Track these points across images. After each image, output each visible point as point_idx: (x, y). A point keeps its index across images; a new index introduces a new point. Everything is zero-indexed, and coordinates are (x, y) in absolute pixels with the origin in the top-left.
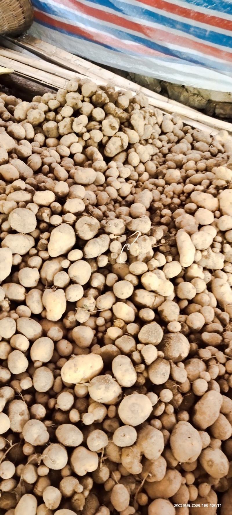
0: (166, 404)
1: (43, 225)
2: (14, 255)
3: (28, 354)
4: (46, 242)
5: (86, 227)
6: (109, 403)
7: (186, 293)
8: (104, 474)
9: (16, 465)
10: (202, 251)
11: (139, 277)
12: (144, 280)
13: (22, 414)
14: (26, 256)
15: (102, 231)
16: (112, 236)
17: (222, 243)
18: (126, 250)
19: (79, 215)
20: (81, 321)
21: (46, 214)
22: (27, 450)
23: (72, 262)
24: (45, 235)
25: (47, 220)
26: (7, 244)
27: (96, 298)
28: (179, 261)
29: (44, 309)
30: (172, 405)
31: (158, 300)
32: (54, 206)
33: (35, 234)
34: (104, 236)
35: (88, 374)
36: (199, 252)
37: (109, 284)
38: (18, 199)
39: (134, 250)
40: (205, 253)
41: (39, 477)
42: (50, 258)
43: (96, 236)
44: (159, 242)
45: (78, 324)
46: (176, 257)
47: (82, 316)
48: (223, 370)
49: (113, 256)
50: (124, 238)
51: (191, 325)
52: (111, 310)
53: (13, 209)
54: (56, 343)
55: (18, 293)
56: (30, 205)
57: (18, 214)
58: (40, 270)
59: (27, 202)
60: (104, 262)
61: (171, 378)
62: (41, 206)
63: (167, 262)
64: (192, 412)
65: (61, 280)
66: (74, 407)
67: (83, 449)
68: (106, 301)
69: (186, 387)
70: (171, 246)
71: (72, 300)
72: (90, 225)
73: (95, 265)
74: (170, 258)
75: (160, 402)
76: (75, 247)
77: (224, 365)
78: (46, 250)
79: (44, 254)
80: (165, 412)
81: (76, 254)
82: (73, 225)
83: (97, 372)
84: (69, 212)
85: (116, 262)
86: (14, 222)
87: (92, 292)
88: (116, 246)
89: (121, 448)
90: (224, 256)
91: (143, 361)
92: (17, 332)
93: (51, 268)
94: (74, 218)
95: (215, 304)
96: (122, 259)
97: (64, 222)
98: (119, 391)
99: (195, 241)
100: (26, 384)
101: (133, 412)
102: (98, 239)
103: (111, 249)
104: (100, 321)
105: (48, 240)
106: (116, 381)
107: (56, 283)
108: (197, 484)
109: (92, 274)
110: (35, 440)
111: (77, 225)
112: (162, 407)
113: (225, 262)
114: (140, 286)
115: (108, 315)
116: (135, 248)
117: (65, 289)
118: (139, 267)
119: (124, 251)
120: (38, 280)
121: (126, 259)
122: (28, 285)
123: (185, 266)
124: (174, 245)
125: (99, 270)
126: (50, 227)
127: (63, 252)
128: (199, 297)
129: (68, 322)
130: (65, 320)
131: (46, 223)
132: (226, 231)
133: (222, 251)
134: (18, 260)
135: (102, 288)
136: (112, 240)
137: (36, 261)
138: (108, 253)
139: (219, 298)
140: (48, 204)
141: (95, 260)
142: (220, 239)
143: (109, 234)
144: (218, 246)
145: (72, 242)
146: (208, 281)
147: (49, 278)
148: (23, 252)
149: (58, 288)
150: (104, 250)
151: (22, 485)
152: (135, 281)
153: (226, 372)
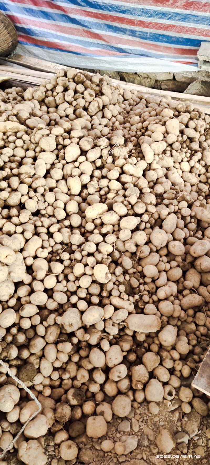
0: (146, 223)
1: (60, 147)
2: (46, 164)
3: (65, 209)
4: (63, 155)
5: (86, 142)
6: (114, 224)
7: (151, 177)
8: (117, 254)
9: (70, 254)
10: (158, 155)
11: (122, 168)
12: (125, 168)
13: (68, 232)
14: (53, 164)
15: (95, 146)
16: (102, 147)
17: (171, 151)
18: (111, 154)
19: (80, 138)
20: (91, 193)
21: (60, 139)
22: (74, 247)
23: (80, 163)
24: (62, 151)
25: (62, 143)
26: (41, 157)
27: (98, 182)
28: (145, 160)
29: (69, 190)
30: (149, 223)
31: (135, 179)
32: (65, 135)
33: (56, 152)
34: (97, 148)
35: (101, 212)
36: (156, 156)
37: (104, 174)
38: (43, 134)
39: (117, 151)
40: (161, 156)
41: (83, 256)
42: (67, 163)
43: (92, 148)
44: (131, 151)
45: (89, 194)
46: (143, 158)
47: (91, 190)
48: (177, 208)
49: (104, 158)
50: (109, 148)
51: (156, 192)
52: (108, 187)
53: (41, 138)
54: (79, 204)
55: (52, 183)
56: (50, 135)
57: (45, 140)
58: (63, 169)
59: (48, 135)
60: (99, 163)
61: (147, 211)
62: (57, 136)
63: (137, 161)
64: (161, 227)
65: (76, 172)
66: (95, 228)
67: (104, 243)
68: (104, 182)
69: (156, 216)
70: (139, 153)
71: (85, 182)
72: (88, 141)
73: (94, 165)
74: (139, 159)
75: (142, 221)
76: (81, 155)
77: (177, 206)
78: (64, 159)
79: (64, 162)
80: (145, 228)
81: (82, 158)
82: (78, 144)
83: (105, 211)
84: (74, 137)
85: (107, 163)
86: (43, 145)
87: (95, 179)
88: (105, 152)
89: (124, 242)
90: (173, 158)
91: (130, 204)
92: (56, 200)
93: (69, 168)
94: (78, 140)
95: (171, 184)
96: (110, 159)
97: (72, 142)
98: (119, 218)
99: (153, 148)
100: (67, 223)
101: (127, 222)
102: (94, 149)
103: (103, 155)
104: (102, 192)
105: (64, 153)
106: (116, 213)
107: (73, 174)
108: (169, 262)
109: (93, 170)
110: (78, 241)
111: (80, 143)
112: (144, 224)
113: (174, 162)
114: (123, 172)
115: (106, 189)
116: (116, 151)
117: (79, 176)
118: (120, 162)
119: (110, 155)
120: (62, 175)
121: (112, 160)
122: (57, 179)
123: (149, 162)
124: (141, 152)
125: (97, 168)
126: (64, 147)
127: (74, 159)
128: (160, 180)
129: (84, 195)
130: (82, 194)
131: (61, 144)
132: (172, 144)
133: (172, 156)
134: (49, 166)
135: (100, 177)
136: (102, 150)
137: (59, 165)
138: (101, 157)
139: (173, 181)
140: (61, 135)
141: (94, 162)
142: (169, 149)
143: (100, 146)
144: (168, 153)
145: (79, 152)
146: (165, 173)
147: (69, 173)
148: (51, 162)
149: (75, 176)
150: (99, 155)
151: (74, 261)
152: (120, 170)
153: (179, 209)
